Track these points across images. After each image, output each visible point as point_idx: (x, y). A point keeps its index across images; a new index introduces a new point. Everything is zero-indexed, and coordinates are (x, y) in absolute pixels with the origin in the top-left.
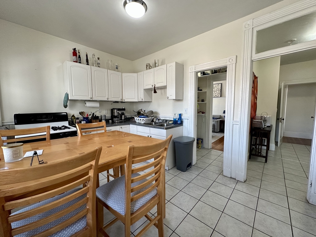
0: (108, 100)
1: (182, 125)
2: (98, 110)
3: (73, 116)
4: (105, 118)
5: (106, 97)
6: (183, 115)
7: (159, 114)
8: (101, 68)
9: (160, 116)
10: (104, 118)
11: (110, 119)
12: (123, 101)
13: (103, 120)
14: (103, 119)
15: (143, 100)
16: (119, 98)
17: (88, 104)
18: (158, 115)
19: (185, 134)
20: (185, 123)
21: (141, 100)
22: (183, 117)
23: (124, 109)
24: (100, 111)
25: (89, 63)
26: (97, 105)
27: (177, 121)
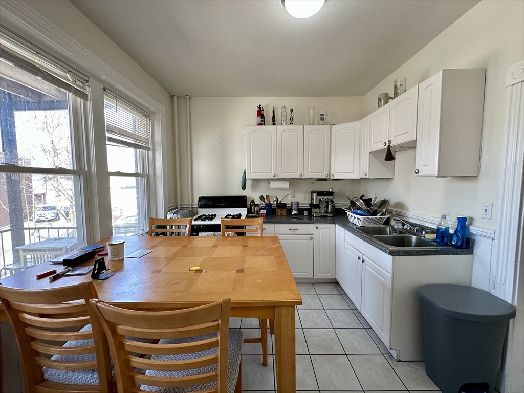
0: (302, 177)
1: (472, 253)
2: (290, 193)
3: (253, 201)
4: (298, 206)
5: (299, 173)
6: (475, 223)
7: (408, 210)
8: (296, 125)
9: (409, 213)
10: (296, 207)
11: (306, 210)
12: (332, 178)
13: (295, 210)
14: (293, 208)
15: (368, 177)
16: (323, 172)
17: (274, 185)
18: (404, 212)
19: (480, 281)
20: (482, 248)
21: (364, 177)
22: (473, 229)
23: (331, 194)
24: (293, 195)
25: (276, 123)
26: (286, 185)
27: (452, 235)
